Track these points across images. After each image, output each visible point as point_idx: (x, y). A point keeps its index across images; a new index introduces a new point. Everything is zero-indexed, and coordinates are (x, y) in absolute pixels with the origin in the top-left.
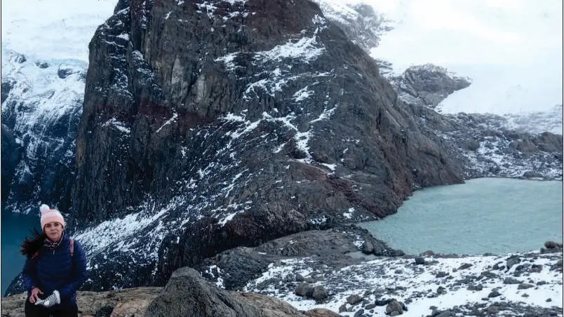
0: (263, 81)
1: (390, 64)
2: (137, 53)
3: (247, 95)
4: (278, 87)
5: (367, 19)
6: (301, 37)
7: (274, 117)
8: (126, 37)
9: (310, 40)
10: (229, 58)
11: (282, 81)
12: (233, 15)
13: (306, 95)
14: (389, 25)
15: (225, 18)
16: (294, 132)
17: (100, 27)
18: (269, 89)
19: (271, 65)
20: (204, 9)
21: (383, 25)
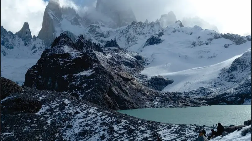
0: (75, 82)
1: (147, 76)
2: (39, 76)
3: (69, 86)
4: (78, 83)
5: (140, 61)
6: (88, 69)
7: (75, 91)
8: (37, 72)
9: (91, 70)
10: (66, 76)
11: (80, 82)
12: (68, 64)
13: (86, 85)
14: (148, 62)
15: (66, 65)
16: (80, 95)
17: (29, 69)
18: (76, 84)
19: (77, 77)
20: (59, 63)
21: (146, 62)
